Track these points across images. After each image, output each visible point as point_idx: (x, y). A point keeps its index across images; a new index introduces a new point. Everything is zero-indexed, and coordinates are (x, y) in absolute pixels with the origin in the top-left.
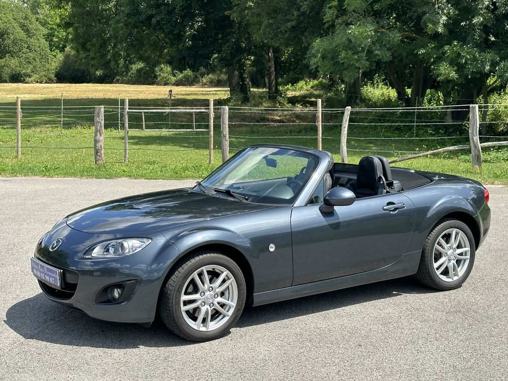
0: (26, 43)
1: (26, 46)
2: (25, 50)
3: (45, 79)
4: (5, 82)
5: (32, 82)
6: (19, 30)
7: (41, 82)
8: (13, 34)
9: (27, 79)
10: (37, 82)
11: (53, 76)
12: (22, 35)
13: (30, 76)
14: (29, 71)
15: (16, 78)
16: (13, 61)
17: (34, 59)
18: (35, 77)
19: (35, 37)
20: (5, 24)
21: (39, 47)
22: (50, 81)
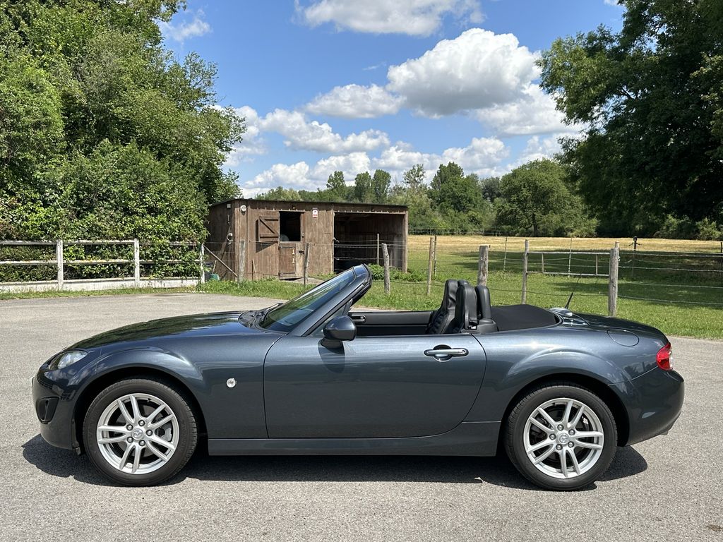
0: (569, 200)
1: (569, 203)
2: (567, 207)
3: (585, 233)
4: (549, 236)
5: (573, 236)
6: (563, 188)
7: (581, 237)
8: (557, 192)
9: (570, 234)
10: (578, 237)
11: (593, 231)
12: (566, 192)
13: (572, 231)
14: (571, 226)
15: (560, 233)
16: (555, 217)
17: (575, 215)
18: (577, 231)
20: (551, 184)
22: (590, 235)
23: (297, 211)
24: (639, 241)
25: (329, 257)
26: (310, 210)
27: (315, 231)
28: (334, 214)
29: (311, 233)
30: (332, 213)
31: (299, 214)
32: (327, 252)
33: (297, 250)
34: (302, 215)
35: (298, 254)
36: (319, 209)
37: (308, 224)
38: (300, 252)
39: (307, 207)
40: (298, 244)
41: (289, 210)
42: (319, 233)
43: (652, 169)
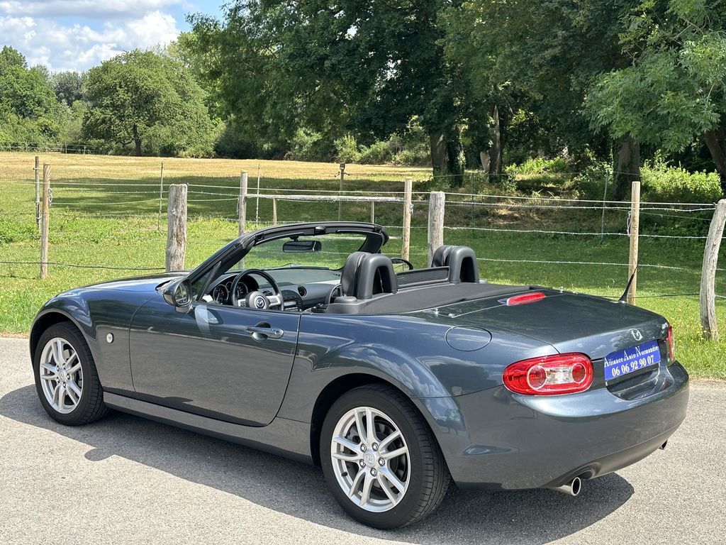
0: (181, 107)
1: (180, 111)
2: (178, 117)
3: (202, 153)
4: (155, 155)
5: (186, 156)
6: (172, 91)
7: (197, 157)
8: (164, 96)
9: (182, 153)
10: (193, 156)
11: (211, 149)
12: (176, 98)
13: (184, 149)
14: (183, 143)
15: (168, 151)
16: (164, 130)
17: (189, 128)
18: (191, 150)
19: (192, 101)
20: (156, 84)
21: (196, 113)
22: (208, 155)
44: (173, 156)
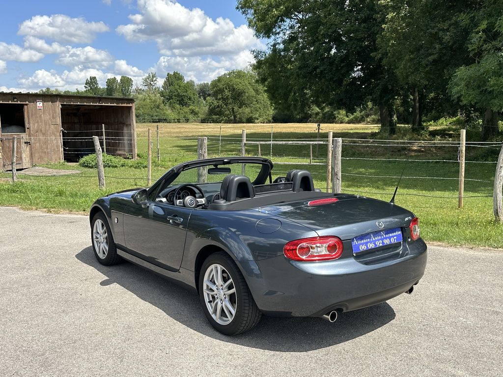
0: (255, 98)
1: (255, 100)
2: (254, 103)
3: (266, 120)
4: (243, 123)
5: (258, 123)
6: (251, 90)
7: (263, 123)
8: (247, 92)
9: (256, 121)
11: (271, 118)
12: (253, 93)
13: (257, 119)
14: (257, 116)
15: (250, 120)
16: (247, 110)
17: (260, 108)
18: (261, 119)
19: (261, 94)
20: (243, 87)
21: (263, 101)
22: (269, 122)
23: (19, 103)
24: (322, 125)
25: (57, 147)
26: (34, 101)
27: (41, 122)
28: (60, 106)
29: (36, 125)
30: (58, 105)
31: (22, 106)
32: (55, 142)
33: (22, 141)
34: (25, 107)
35: (23, 145)
36: (44, 101)
37: (32, 115)
38: (25, 143)
39: (31, 99)
40: (23, 135)
41: (10, 102)
42: (46, 124)
43: (321, 71)
44: (252, 123)
